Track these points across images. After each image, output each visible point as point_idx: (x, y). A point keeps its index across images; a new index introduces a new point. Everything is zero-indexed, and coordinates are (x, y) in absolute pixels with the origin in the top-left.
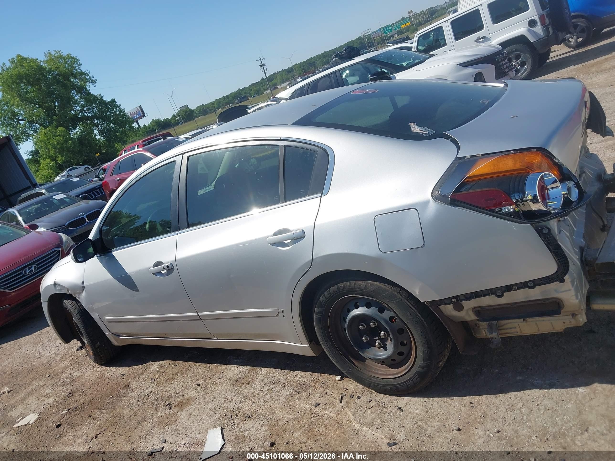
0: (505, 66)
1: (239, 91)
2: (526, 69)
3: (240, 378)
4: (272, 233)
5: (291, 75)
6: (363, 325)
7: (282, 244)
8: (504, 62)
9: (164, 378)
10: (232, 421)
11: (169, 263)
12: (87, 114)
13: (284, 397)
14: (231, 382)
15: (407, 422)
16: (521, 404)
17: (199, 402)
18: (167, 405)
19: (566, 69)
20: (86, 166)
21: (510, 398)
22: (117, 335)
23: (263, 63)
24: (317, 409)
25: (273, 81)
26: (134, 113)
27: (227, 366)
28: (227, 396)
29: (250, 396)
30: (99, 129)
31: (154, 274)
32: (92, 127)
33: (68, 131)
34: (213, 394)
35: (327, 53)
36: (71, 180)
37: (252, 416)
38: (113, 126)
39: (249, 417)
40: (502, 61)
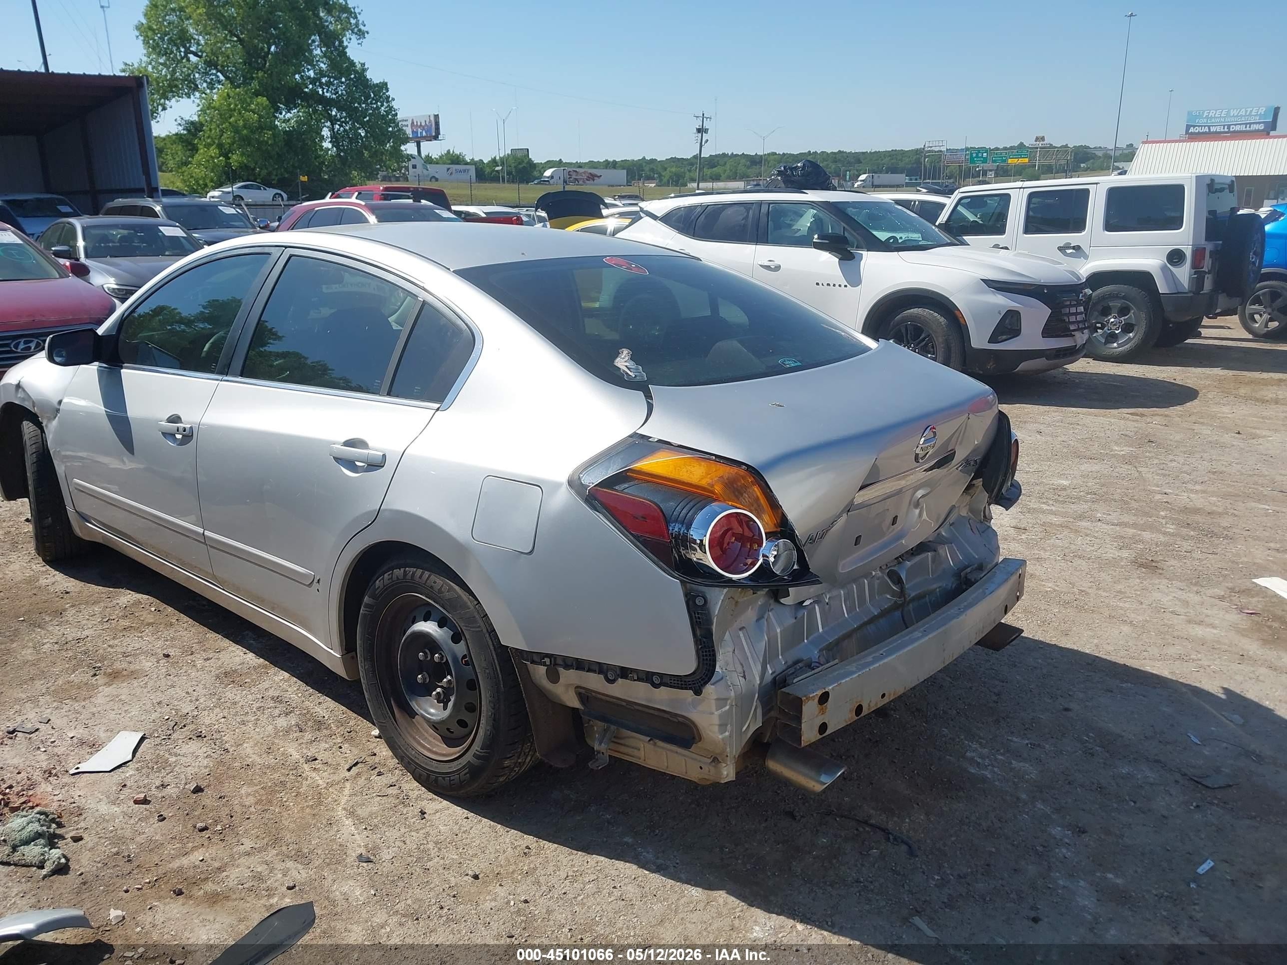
0: (1073, 319)
1: (641, 162)
2: (1130, 339)
3: (235, 671)
4: (343, 440)
5: (755, 169)
6: (425, 653)
7: (350, 464)
8: (1073, 310)
9: (126, 623)
10: (169, 732)
11: (188, 423)
12: (323, 93)
13: (276, 728)
14: (217, 672)
15: (415, 837)
16: (593, 877)
17: (146, 684)
18: (94, 668)
19: (1203, 369)
20: (279, 192)
21: (588, 862)
22: (84, 518)
23: (706, 126)
24: (306, 766)
25: (714, 169)
26: (419, 124)
27: (234, 644)
28: (194, 691)
29: (228, 704)
30: (333, 129)
31: (164, 434)
32: (323, 121)
33: (272, 110)
34: (176, 679)
35: (845, 154)
36: (220, 207)
37: (205, 737)
38: (363, 135)
39: (200, 736)
40: (1071, 306)
